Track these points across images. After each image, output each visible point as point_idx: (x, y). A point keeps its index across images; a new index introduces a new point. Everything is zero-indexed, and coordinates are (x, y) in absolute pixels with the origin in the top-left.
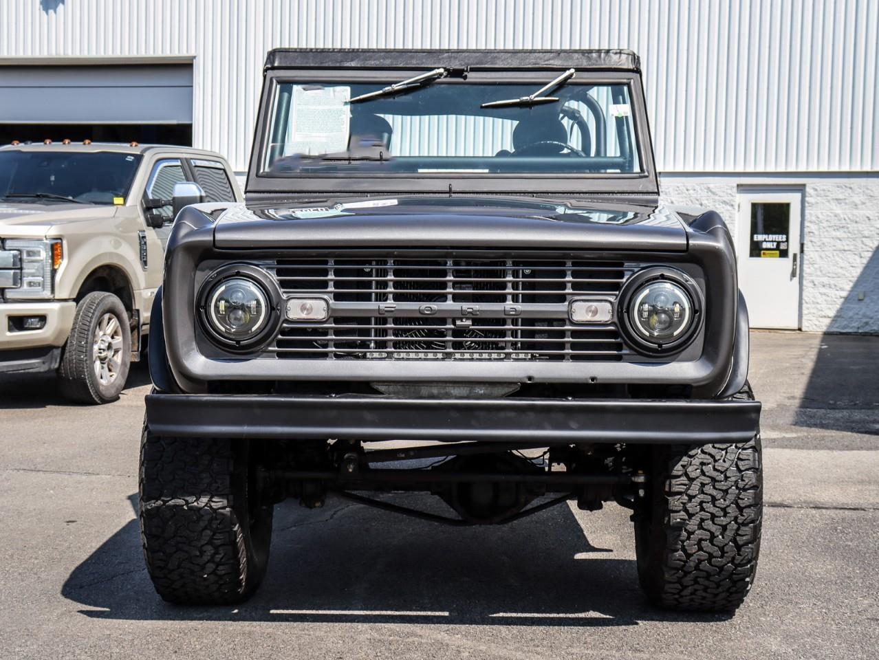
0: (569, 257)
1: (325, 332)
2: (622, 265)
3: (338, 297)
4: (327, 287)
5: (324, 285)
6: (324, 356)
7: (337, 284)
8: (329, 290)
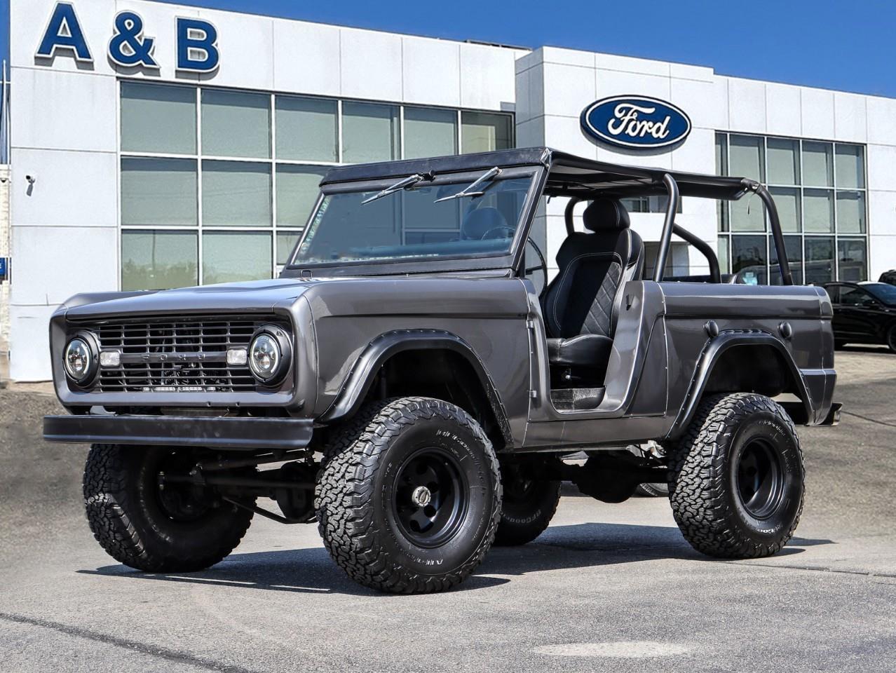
0: (228, 319)
1: (119, 374)
2: (252, 324)
3: (126, 350)
4: (119, 344)
5: (118, 342)
6: (121, 389)
7: (126, 342)
8: (121, 346)
